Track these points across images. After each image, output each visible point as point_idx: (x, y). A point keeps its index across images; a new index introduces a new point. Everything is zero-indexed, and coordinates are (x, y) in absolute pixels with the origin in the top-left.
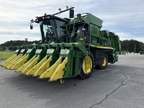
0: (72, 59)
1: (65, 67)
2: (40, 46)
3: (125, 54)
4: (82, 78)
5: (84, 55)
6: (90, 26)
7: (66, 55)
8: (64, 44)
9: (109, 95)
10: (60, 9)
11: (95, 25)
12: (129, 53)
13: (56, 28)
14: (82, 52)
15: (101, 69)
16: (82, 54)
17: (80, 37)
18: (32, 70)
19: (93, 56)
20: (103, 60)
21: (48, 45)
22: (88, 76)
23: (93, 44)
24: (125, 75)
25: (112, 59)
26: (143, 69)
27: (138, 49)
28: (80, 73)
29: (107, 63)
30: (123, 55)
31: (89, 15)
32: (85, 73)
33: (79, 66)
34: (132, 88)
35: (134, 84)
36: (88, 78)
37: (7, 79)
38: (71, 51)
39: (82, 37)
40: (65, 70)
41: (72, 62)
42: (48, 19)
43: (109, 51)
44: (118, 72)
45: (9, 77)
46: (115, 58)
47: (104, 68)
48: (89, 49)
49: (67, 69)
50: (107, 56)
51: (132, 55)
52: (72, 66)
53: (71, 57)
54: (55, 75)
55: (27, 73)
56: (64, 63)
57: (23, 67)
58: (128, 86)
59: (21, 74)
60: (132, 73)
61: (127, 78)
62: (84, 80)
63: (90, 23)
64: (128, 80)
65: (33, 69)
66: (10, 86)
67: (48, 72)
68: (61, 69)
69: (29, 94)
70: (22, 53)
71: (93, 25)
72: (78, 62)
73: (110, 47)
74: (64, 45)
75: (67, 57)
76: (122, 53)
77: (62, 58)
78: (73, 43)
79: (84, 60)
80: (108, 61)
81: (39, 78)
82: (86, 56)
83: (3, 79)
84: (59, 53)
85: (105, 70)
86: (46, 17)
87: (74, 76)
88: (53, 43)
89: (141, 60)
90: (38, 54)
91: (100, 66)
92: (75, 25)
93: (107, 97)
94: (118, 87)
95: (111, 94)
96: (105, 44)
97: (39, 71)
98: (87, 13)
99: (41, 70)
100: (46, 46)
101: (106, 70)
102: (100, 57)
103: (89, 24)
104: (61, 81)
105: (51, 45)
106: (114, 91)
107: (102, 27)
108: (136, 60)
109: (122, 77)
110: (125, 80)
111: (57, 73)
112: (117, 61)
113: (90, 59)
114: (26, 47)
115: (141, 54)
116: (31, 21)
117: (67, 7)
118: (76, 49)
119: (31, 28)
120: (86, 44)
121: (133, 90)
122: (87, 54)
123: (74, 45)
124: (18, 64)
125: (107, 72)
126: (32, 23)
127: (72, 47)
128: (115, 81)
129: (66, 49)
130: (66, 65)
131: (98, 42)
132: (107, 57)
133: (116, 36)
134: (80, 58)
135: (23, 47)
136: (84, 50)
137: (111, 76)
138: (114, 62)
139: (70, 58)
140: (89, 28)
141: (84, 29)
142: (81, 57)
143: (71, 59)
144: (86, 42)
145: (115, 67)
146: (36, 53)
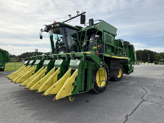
0: (84, 71)
1: (74, 81)
2: (49, 56)
3: (139, 64)
4: (96, 92)
5: (97, 66)
6: (103, 34)
7: (76, 67)
8: (74, 53)
9: (129, 115)
10: (70, 16)
11: (109, 33)
12: (143, 64)
13: (66, 37)
14: (96, 63)
15: (116, 81)
16: (95, 65)
17: (92, 45)
18: (37, 84)
19: (107, 67)
20: (118, 71)
21: (56, 56)
22: (102, 90)
23: (107, 54)
24: (143, 88)
25: (127, 70)
26: (162, 81)
27: (152, 59)
28: (93, 87)
29: (122, 74)
30: (137, 65)
31: (102, 22)
32: (99, 86)
33: (92, 79)
34: (156, 105)
35: (157, 100)
36: (103, 92)
37: (14, 92)
38: (83, 61)
39: (94, 46)
40: (75, 85)
41: (83, 75)
42: (57, 27)
43: (124, 61)
44: (135, 84)
45: (16, 91)
46: (131, 69)
47: (120, 79)
48: (103, 60)
49: (77, 84)
50: (122, 66)
51: (146, 65)
52: (83, 80)
53: (83, 69)
54: (62, 91)
55: (32, 88)
56: (74, 76)
57: (29, 80)
58: (151, 103)
59: (26, 88)
60: (151, 85)
61: (146, 92)
62: (98, 95)
63: (104, 31)
64: (149, 95)
65: (39, 83)
66: (14, 102)
67: (54, 87)
68: (70, 84)
69: (33, 112)
70: (30, 64)
71: (107, 33)
72: (91, 74)
73: (126, 57)
74: (74, 55)
75: (77, 69)
76: (135, 63)
77: (72, 70)
78: (84, 52)
79: (98, 72)
80: (123, 72)
81: (44, 95)
82: (101, 67)
83: (10, 93)
84: (68, 64)
85: (120, 81)
86: (55, 25)
87: (86, 92)
88: (62, 53)
89: (157, 70)
90: (46, 66)
91: (115, 78)
92: (87, 33)
93: (127, 119)
94: (139, 103)
95: (131, 114)
96: (120, 54)
97: (45, 86)
98: (100, 20)
99: (46, 84)
100: (55, 56)
101: (122, 81)
102: (115, 68)
103: (102, 31)
104: (70, 98)
105: (60, 56)
106: (135, 110)
107: (116, 35)
108: (152, 70)
109: (140, 91)
110: (145, 94)
111: (64, 89)
112: (132, 72)
113: (105, 70)
114: (35, 57)
115: (155, 64)
116: (41, 30)
117: (78, 12)
118: (88, 59)
119: (41, 38)
120: (100, 54)
121: (158, 109)
122: (102, 65)
123: (85, 54)
124: (24, 76)
125: (123, 84)
126: (42, 32)
127: (83, 57)
128: (133, 96)
129: (77, 59)
130: (76, 79)
131: (113, 51)
132: (123, 68)
133: (131, 46)
134: (93, 70)
135: (32, 58)
136: (97, 60)
137: (127, 89)
138: (130, 73)
139: (81, 70)
140: (103, 36)
141: (97, 36)
142: (94, 68)
143: (82, 72)
144: (100, 51)
145: (130, 78)
146: (44, 64)
